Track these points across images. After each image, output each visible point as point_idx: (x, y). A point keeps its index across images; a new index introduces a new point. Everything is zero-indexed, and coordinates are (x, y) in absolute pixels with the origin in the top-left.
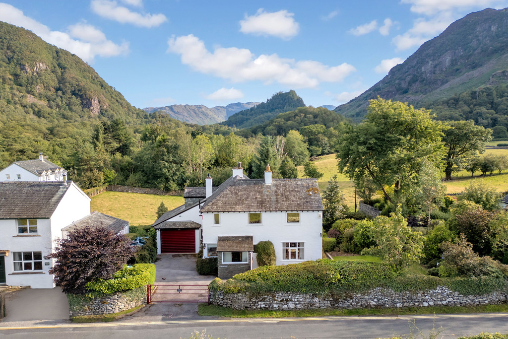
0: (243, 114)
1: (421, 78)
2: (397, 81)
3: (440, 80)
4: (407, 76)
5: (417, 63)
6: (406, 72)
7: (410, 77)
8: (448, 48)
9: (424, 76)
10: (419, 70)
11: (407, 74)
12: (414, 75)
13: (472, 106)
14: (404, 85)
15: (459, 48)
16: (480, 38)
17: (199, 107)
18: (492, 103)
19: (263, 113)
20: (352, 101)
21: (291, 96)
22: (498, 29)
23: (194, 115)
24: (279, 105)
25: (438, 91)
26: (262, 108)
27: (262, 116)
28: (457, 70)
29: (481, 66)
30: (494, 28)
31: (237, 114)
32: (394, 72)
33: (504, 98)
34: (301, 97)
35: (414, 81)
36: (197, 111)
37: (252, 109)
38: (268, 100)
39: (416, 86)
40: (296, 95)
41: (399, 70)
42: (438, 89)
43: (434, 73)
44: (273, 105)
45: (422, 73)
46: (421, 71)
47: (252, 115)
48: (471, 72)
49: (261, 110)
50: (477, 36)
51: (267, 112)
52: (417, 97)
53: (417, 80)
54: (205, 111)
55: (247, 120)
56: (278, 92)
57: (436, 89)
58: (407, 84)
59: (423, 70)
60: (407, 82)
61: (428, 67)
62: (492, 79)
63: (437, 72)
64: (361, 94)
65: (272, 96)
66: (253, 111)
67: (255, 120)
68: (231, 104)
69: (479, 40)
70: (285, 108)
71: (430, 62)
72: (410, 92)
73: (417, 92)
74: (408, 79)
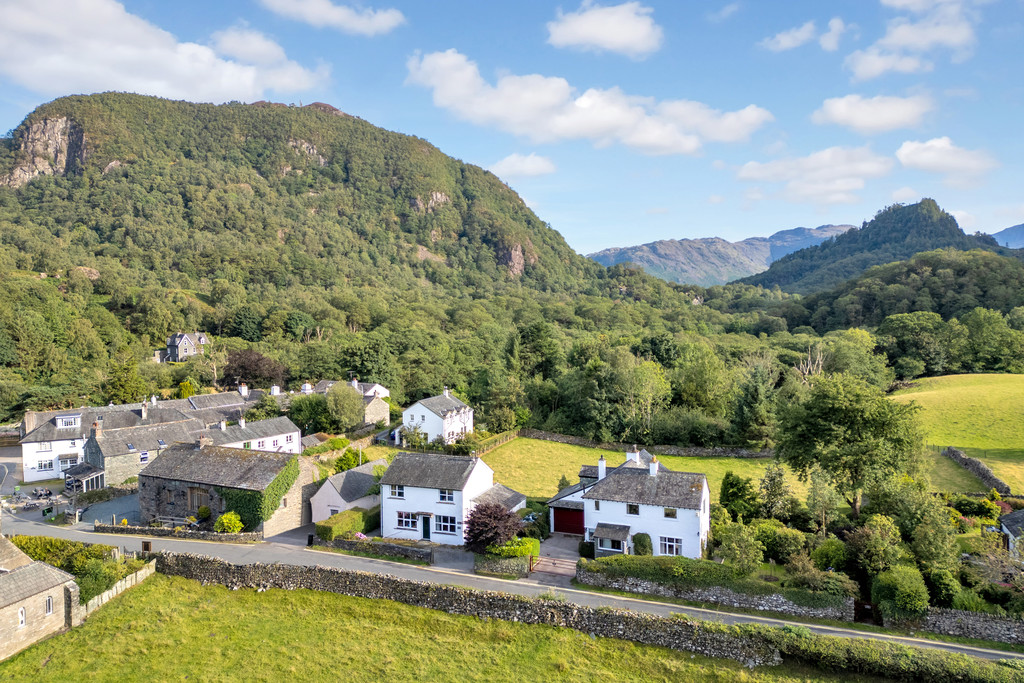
0: (803, 257)
17: (710, 242)
19: (852, 252)
21: (925, 212)
23: (700, 258)
24: (894, 235)
26: (850, 242)
27: (848, 259)
31: (789, 257)
34: (951, 213)
36: (706, 251)
37: (826, 245)
38: (865, 223)
40: (937, 208)
44: (878, 234)
47: (826, 258)
49: (847, 246)
51: (861, 250)
54: (722, 250)
55: (812, 268)
56: (891, 205)
65: (876, 214)
66: (827, 250)
67: (829, 270)
68: (782, 232)
70: (908, 239)
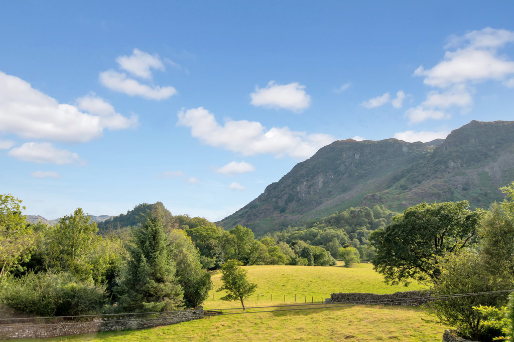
1: (297, 198)
2: (274, 200)
3: (315, 200)
4: (283, 195)
5: (292, 182)
6: (282, 191)
7: (287, 195)
8: (319, 171)
9: (299, 195)
10: (294, 190)
11: (283, 192)
12: (291, 194)
13: (353, 226)
14: (281, 204)
15: (329, 171)
16: (346, 164)
18: (370, 223)
20: (226, 218)
22: (360, 157)
25: (313, 211)
28: (330, 192)
29: (350, 189)
30: (357, 156)
32: (270, 190)
33: (381, 219)
35: (290, 200)
39: (293, 205)
41: (275, 188)
42: (314, 210)
43: (309, 194)
45: (298, 193)
46: (296, 190)
48: (342, 195)
50: (344, 162)
52: (295, 217)
53: (293, 200)
57: (312, 209)
58: (284, 203)
59: (298, 190)
60: (284, 201)
61: (302, 188)
62: (364, 202)
63: (312, 193)
64: (237, 212)
69: (345, 165)
71: (305, 183)
72: (287, 211)
73: (293, 212)
74: (285, 197)
